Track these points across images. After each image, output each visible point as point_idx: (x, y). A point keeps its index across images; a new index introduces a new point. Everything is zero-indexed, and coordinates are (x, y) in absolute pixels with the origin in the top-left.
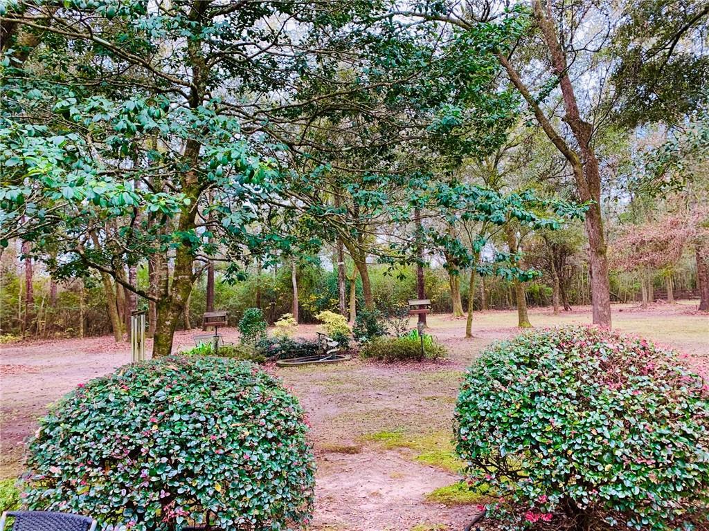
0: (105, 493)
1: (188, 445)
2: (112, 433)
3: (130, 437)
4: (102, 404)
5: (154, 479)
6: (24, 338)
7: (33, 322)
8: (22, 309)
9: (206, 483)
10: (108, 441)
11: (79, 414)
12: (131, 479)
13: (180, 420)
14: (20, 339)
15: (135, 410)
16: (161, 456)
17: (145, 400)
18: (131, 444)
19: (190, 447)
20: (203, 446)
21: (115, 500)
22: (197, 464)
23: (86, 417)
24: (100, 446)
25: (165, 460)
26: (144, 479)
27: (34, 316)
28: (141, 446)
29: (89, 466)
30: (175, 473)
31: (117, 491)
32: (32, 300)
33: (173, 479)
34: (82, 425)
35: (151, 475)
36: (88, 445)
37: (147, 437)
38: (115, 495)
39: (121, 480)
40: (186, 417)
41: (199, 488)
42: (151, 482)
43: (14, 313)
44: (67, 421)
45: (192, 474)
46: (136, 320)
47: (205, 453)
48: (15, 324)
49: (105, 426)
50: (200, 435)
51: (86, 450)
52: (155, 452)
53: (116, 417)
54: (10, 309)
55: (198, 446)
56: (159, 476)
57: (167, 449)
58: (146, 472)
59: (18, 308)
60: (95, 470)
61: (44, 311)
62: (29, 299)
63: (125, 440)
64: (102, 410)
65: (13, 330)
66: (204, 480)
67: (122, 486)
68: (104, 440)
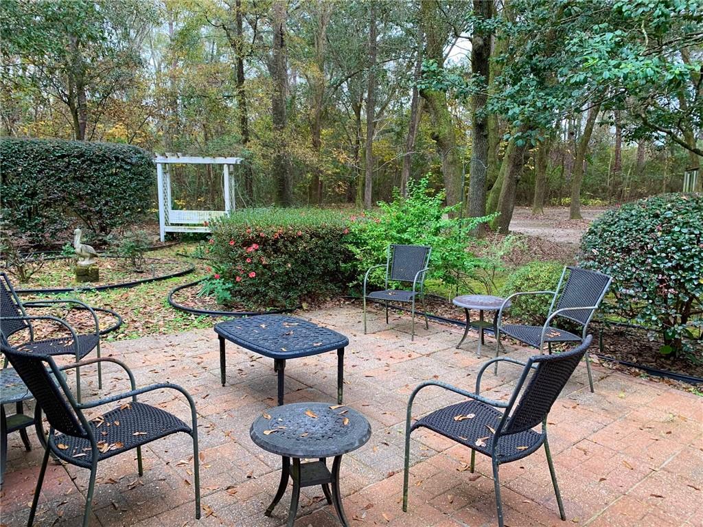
0: (622, 268)
1: (683, 248)
2: (630, 233)
3: (642, 237)
4: (627, 216)
5: (655, 266)
6: (610, 203)
7: (619, 189)
8: (610, 177)
9: (694, 277)
10: (628, 238)
11: (612, 221)
12: (640, 263)
13: (680, 231)
14: (607, 203)
15: (648, 221)
16: (661, 251)
17: (657, 216)
18: (641, 241)
19: (684, 250)
20: (693, 250)
21: (628, 274)
22: (688, 262)
23: (616, 223)
24: (622, 240)
25: (664, 255)
26: (648, 264)
27: (620, 183)
28: (648, 243)
29: (614, 251)
30: (670, 264)
31: (630, 268)
32: (620, 169)
33: (669, 269)
34: (613, 227)
35: (653, 263)
36: (615, 238)
37: (653, 239)
38: (628, 270)
39: (633, 262)
40: (685, 230)
41: (687, 278)
42: (652, 267)
43: (604, 181)
44: (605, 223)
45: (682, 268)
46: (689, 175)
47: (695, 255)
48: (604, 190)
49: (626, 228)
50: (694, 244)
51: (613, 241)
52: (657, 249)
53: (635, 224)
54: (601, 176)
55: (690, 250)
56: (659, 264)
57: (666, 248)
58: (650, 260)
59: (607, 175)
60: (618, 254)
61: (630, 178)
62: (617, 167)
63: (638, 238)
64: (627, 219)
65: (602, 195)
66: (692, 275)
67: (633, 266)
68: (625, 237)
